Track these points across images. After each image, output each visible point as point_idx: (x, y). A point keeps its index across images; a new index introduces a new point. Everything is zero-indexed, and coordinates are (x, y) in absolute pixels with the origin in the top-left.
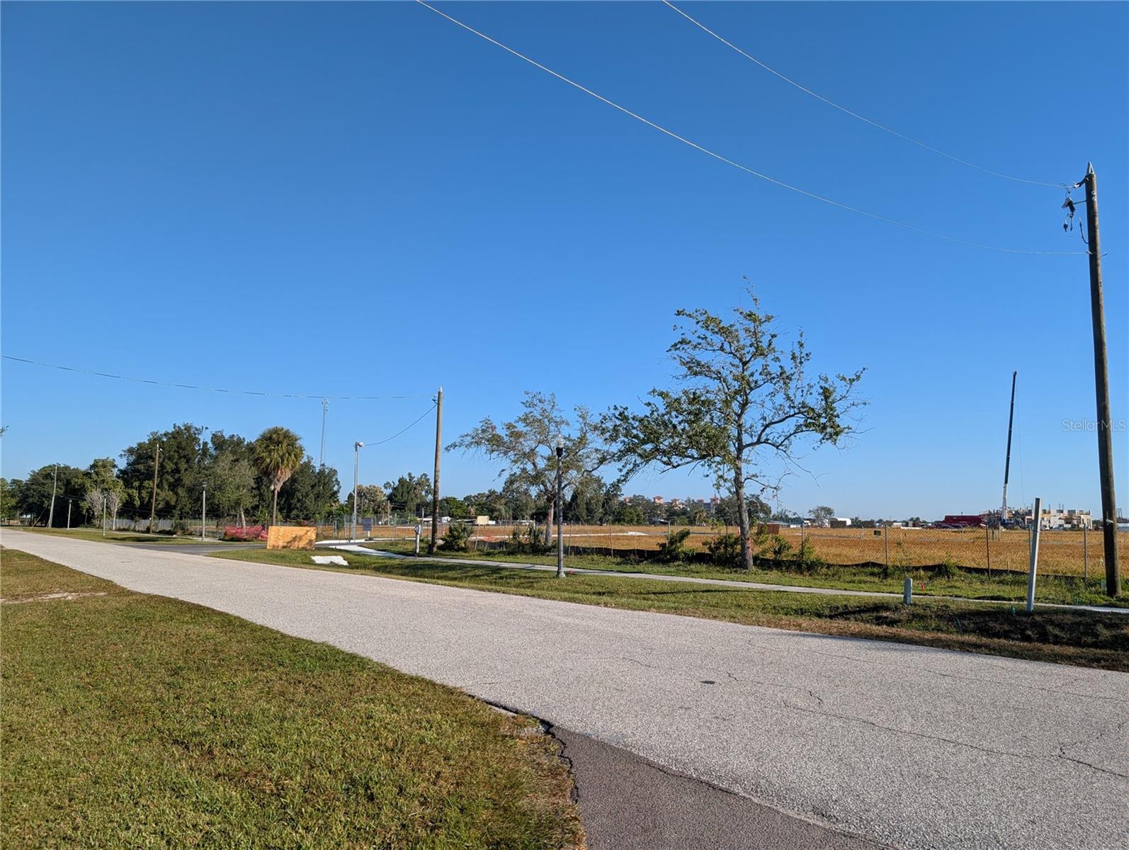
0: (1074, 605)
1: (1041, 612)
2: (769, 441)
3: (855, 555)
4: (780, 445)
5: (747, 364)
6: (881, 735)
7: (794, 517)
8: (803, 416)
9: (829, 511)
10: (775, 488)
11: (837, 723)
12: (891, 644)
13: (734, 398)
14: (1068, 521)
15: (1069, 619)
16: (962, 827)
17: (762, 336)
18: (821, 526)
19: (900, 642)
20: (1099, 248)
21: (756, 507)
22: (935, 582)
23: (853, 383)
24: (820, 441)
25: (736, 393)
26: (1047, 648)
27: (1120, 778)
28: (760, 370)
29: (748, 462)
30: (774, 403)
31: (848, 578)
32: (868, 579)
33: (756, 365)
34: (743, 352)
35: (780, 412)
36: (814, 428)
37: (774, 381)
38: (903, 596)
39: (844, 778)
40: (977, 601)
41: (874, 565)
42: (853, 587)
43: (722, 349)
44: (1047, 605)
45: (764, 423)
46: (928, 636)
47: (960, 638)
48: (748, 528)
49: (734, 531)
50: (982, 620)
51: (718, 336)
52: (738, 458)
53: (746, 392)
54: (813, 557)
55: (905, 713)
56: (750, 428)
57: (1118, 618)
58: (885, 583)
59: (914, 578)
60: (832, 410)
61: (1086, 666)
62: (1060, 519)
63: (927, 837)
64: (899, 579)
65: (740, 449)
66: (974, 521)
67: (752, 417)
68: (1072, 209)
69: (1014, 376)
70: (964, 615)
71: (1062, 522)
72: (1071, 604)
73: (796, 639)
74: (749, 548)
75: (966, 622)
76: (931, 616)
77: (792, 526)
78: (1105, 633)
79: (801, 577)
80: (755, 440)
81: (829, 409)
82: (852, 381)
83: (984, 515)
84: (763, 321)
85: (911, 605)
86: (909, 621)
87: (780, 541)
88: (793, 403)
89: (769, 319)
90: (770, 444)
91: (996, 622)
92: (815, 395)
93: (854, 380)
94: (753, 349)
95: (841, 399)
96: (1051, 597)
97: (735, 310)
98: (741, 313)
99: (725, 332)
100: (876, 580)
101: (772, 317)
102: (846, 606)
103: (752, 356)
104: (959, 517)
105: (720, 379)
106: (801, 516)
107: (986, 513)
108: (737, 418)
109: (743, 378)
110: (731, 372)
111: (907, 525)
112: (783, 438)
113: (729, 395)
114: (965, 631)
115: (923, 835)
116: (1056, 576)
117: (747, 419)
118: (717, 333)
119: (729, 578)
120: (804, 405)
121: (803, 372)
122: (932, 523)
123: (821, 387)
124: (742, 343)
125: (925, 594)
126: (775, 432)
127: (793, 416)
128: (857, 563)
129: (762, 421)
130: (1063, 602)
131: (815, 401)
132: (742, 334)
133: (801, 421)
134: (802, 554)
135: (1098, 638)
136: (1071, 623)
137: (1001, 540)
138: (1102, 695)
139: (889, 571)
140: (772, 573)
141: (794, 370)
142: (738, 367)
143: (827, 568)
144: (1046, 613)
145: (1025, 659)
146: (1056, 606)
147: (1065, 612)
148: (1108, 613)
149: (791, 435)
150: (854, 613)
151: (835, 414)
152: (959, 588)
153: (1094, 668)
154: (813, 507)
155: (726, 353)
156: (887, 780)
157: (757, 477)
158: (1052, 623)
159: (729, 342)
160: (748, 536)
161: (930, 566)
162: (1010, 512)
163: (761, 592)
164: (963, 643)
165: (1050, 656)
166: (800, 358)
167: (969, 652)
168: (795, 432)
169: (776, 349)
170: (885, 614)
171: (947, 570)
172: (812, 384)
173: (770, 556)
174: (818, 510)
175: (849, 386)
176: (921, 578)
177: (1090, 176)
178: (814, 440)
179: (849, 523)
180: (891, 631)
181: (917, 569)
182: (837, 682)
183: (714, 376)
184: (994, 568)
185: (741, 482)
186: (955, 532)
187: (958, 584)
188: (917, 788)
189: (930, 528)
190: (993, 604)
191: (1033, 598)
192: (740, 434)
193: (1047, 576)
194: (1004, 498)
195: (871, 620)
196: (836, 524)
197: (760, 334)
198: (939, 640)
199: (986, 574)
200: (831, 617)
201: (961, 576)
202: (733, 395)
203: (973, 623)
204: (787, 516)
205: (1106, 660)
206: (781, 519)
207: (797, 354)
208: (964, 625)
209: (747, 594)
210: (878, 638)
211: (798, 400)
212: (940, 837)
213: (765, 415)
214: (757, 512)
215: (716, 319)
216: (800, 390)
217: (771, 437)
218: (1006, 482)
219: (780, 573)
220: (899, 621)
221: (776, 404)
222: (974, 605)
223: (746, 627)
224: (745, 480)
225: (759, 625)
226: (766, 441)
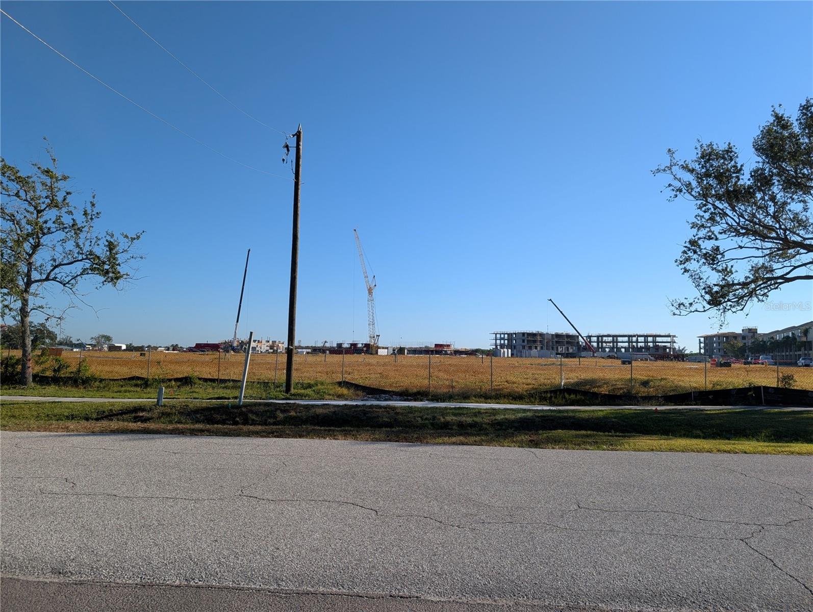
0: (267, 400)
1: (246, 405)
2: (57, 279)
3: (125, 371)
4: (68, 283)
5: (41, 212)
6: (120, 502)
7: (78, 342)
8: (90, 262)
9: (108, 338)
10: (59, 318)
11: (85, 500)
12: (141, 435)
13: (26, 239)
14: (271, 347)
15: (262, 408)
16: (168, 555)
17: (57, 191)
18: (100, 350)
19: (148, 433)
20: (300, 178)
21: (41, 334)
22: (182, 390)
23: (134, 241)
24: (103, 283)
25: (28, 235)
26: (245, 428)
27: (272, 502)
28: (54, 219)
29: (35, 295)
30: (64, 249)
31: (116, 389)
32: (132, 389)
33: (50, 215)
34: (39, 201)
35: (69, 256)
36: (98, 272)
37: (66, 230)
38: (156, 400)
39: (83, 540)
40: (208, 401)
41: (138, 378)
42: (120, 395)
43: (17, 195)
44: (251, 401)
45: (54, 264)
46: (170, 427)
47: (192, 427)
48: (30, 350)
49: (17, 354)
50: (209, 413)
51: (15, 183)
52: (26, 291)
53: (38, 236)
54: (88, 374)
55: (141, 483)
56: (40, 267)
57: (289, 406)
58: (145, 392)
59: (166, 388)
60: (114, 259)
61: (265, 437)
62: (267, 346)
63: (142, 569)
64: (156, 388)
65: (29, 283)
66: (214, 347)
67: (42, 258)
68: (288, 150)
69: (249, 252)
70: (198, 411)
71: (268, 348)
72: (265, 399)
73: (61, 439)
74: (29, 367)
75: (198, 416)
76: (175, 413)
77: (75, 350)
78: (281, 416)
79: (76, 390)
80: (44, 277)
81: (112, 258)
82: (133, 239)
83: (221, 343)
84: (59, 179)
85: (162, 406)
86: (159, 418)
87: (60, 361)
88: (82, 250)
89: (65, 178)
90: (58, 281)
91: (218, 414)
92: (102, 246)
93: (134, 239)
94: (48, 201)
95: (123, 252)
96: (254, 395)
97: (33, 164)
98: (39, 168)
99: (23, 181)
100: (139, 389)
101: (68, 177)
102: (111, 410)
103: (47, 206)
104: (205, 344)
105: (14, 222)
106: (84, 342)
107: (223, 342)
108: (28, 257)
109: (37, 224)
110: (25, 217)
111: (168, 349)
112: (70, 278)
113: (21, 236)
114: (198, 421)
115: (139, 568)
116: (258, 382)
117: (37, 259)
118: (13, 180)
119: (7, 393)
120: (91, 253)
121: (92, 227)
122: (186, 349)
123: (107, 241)
124: (38, 193)
125: (174, 398)
126: (63, 272)
127: (81, 260)
128: (125, 377)
129: (52, 262)
130: (261, 399)
131: (101, 251)
132: (39, 187)
133: (88, 266)
134: (79, 371)
135: (276, 419)
136: (263, 411)
137: (230, 360)
138: (271, 454)
139: (149, 383)
140: (49, 387)
141: (85, 224)
142: (32, 213)
143: (99, 382)
144: (249, 405)
145: (231, 436)
146: (256, 401)
147: (260, 404)
148: (284, 404)
149: (77, 276)
150: (117, 415)
151: (117, 263)
152: (198, 392)
153: (270, 437)
154: (95, 335)
155: (22, 199)
156: (118, 535)
157: (43, 308)
158: (251, 412)
159: (25, 191)
160: (29, 357)
161: (179, 378)
162: (238, 341)
163: (37, 403)
164: (193, 430)
165: (246, 433)
166: (91, 215)
167: (196, 435)
168: (82, 274)
169: (70, 204)
170: (141, 414)
171: (191, 381)
172: (100, 237)
173: (49, 374)
174: (99, 337)
175: (130, 242)
176: (172, 387)
177: (299, 132)
178: (97, 282)
179: (124, 347)
180: (143, 426)
181: (170, 380)
182: (92, 468)
183: (7, 217)
184: (223, 378)
185: (27, 312)
186: (201, 354)
187: (197, 390)
188: (140, 536)
189: (184, 351)
190: (218, 402)
191: (243, 397)
192: (29, 271)
193: (254, 382)
194: (235, 332)
195: (130, 419)
196: (113, 348)
197: (56, 189)
198: (177, 429)
199: (216, 383)
200: (97, 419)
201: (200, 384)
202: (25, 236)
203: (204, 416)
204: (71, 342)
205: (277, 432)
206: (66, 344)
207: (89, 211)
208: (197, 417)
209: (23, 406)
210: (133, 432)
211: (86, 249)
212: (152, 566)
213: (55, 257)
214: (44, 338)
215: (13, 168)
216: (89, 241)
217: (59, 276)
218: (237, 321)
219: (57, 388)
220: (152, 418)
221: (67, 250)
222: (205, 403)
223: (16, 433)
224: (31, 310)
225: (29, 431)
226: (54, 279)
